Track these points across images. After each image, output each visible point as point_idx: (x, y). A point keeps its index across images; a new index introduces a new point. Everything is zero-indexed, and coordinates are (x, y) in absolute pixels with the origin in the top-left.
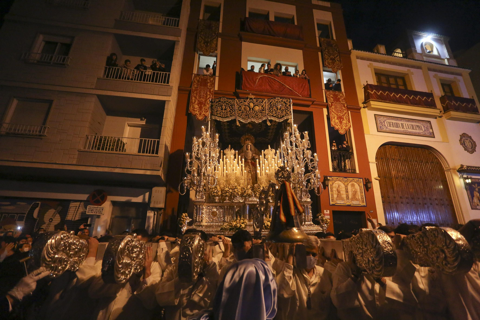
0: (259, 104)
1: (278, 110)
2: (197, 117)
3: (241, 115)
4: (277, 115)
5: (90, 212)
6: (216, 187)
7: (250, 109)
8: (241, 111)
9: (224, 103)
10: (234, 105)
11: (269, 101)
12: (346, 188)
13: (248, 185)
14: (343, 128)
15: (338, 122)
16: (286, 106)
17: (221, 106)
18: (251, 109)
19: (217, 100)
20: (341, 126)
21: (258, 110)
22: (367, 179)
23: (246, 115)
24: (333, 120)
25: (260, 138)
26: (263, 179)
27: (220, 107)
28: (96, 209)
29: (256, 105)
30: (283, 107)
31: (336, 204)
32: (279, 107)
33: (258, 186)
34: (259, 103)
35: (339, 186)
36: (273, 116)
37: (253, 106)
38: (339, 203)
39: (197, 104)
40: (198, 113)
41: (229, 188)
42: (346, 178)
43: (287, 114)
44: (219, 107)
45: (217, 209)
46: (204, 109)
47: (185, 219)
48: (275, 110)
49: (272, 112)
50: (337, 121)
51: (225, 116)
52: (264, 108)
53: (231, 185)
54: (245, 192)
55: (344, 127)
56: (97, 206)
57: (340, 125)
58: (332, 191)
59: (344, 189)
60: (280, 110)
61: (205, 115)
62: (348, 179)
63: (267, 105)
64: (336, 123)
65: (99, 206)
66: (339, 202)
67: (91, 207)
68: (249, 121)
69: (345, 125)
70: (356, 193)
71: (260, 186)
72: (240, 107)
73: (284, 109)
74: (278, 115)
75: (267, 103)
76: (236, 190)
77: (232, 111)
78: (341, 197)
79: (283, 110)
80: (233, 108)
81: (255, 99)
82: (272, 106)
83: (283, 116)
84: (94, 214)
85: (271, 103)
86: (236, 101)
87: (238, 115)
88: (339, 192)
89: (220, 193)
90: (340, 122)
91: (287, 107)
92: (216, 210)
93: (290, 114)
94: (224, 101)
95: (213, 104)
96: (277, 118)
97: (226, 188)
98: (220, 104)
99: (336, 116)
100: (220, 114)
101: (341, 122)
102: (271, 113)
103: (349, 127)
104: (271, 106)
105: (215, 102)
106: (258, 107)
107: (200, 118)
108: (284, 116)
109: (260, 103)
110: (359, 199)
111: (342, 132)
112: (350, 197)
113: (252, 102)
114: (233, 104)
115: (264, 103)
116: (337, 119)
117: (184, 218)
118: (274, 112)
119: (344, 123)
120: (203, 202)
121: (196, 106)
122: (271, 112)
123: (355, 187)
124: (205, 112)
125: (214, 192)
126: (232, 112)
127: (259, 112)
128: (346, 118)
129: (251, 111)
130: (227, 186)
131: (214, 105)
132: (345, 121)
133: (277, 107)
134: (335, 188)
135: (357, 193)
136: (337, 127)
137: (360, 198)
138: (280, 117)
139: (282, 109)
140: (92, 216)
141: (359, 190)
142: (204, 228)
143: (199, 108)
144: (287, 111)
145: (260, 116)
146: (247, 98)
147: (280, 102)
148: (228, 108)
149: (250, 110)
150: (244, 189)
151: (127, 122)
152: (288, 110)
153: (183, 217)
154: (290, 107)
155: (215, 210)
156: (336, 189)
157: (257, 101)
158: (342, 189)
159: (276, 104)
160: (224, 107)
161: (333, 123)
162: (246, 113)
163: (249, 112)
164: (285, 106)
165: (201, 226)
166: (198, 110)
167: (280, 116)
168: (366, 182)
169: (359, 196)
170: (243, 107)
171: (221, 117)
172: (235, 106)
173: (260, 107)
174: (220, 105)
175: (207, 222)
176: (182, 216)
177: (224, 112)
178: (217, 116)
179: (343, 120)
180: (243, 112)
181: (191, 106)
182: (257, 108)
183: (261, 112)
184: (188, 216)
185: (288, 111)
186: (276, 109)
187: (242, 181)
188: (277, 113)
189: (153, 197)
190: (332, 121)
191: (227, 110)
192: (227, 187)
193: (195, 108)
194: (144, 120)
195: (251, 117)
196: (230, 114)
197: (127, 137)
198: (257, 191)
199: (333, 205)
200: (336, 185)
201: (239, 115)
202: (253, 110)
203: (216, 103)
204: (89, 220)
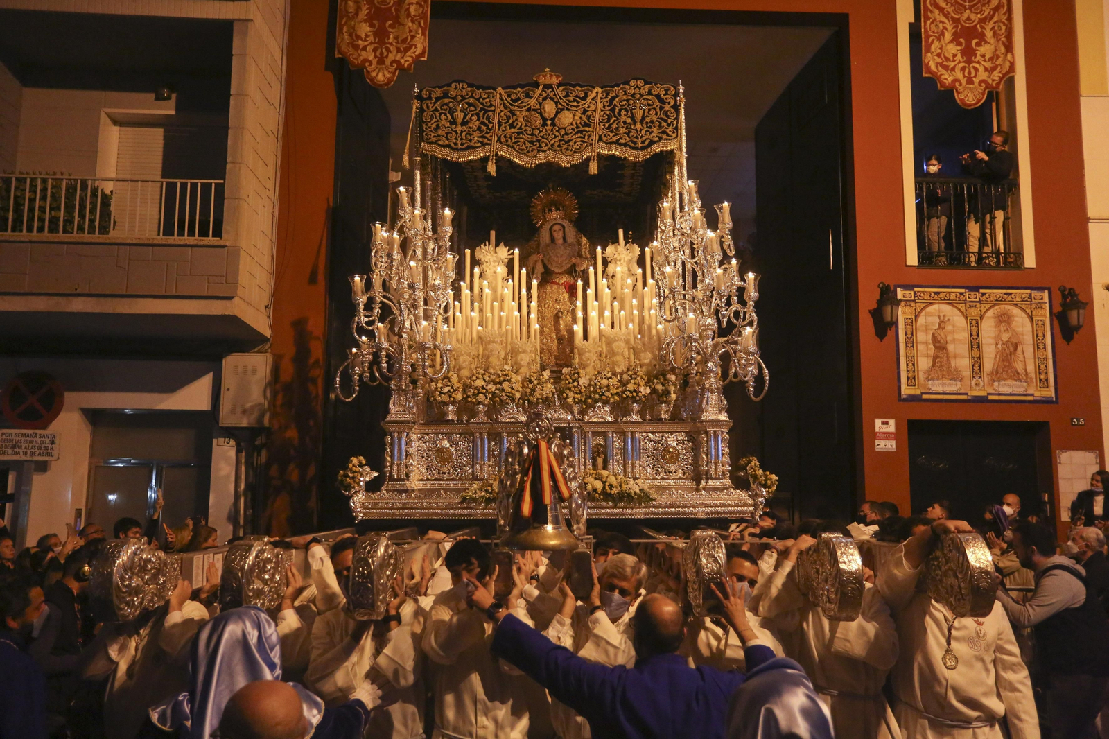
0: (575, 104)
1: (635, 123)
2: (368, 72)
3: (515, 143)
4: (632, 141)
5: (10, 452)
6: (447, 378)
7: (545, 120)
8: (514, 128)
9: (461, 101)
10: (493, 108)
11: (608, 94)
12: (974, 329)
13: (543, 368)
14: (976, 80)
15: (955, 56)
16: (661, 108)
17: (452, 111)
18: (549, 122)
19: (439, 92)
20: (970, 73)
21: (572, 124)
22: (1070, 293)
23: (531, 142)
24: (935, 46)
25: (595, 192)
26: (590, 352)
27: (448, 115)
28: (31, 442)
29: (562, 110)
30: (653, 112)
31: (924, 396)
32: (638, 114)
33: (574, 374)
34: (574, 100)
35: (942, 322)
36: (617, 143)
37: (554, 111)
38: (939, 389)
39: (365, 21)
40: (371, 57)
41: (487, 379)
42: (976, 289)
43: (665, 136)
44: (445, 114)
45: (452, 443)
46: (396, 38)
47: (359, 472)
48: (625, 123)
49: (617, 129)
50: (952, 49)
51: (462, 144)
52: (589, 118)
53: (492, 371)
54: (533, 390)
55: (983, 75)
56: (30, 432)
57: (963, 69)
58: (911, 343)
59: (963, 335)
60: (641, 122)
61: (398, 62)
62: (984, 294)
63: (600, 106)
64: (947, 59)
65: (39, 431)
66: (941, 387)
67: (11, 434)
68: (541, 159)
69: (988, 65)
70: (1016, 349)
71: (578, 373)
72: (513, 114)
73: (655, 118)
74: (635, 140)
75: (599, 101)
76: (506, 386)
77: (484, 128)
78: (949, 367)
79: (652, 122)
80: (488, 118)
81: (561, 88)
82: (617, 110)
83: (652, 143)
84: (24, 458)
85: (613, 98)
86: (500, 94)
87: (507, 141)
88: (940, 346)
89: (459, 397)
90: (963, 53)
91: (666, 113)
92: (448, 445)
93: (674, 135)
94: (462, 96)
95: (425, 107)
96: (633, 148)
97: (478, 381)
98: (446, 104)
99: (949, 28)
100: (448, 139)
101: (969, 54)
102: (611, 135)
103: (1005, 71)
104: (613, 110)
105: (430, 98)
106: (571, 116)
107: (380, 77)
108: (656, 142)
109: (578, 102)
110: (1027, 374)
111: (970, 97)
112: (988, 365)
113: (552, 99)
114: (491, 105)
115: (589, 99)
116: (951, 42)
117: (355, 472)
118: (622, 131)
119: (983, 56)
120: (408, 422)
121: (364, 29)
122: (612, 132)
123: (1014, 324)
124: (399, 50)
125: (441, 393)
126: (487, 133)
127: (573, 129)
128: (995, 34)
129: (549, 128)
130: (478, 373)
131: (428, 107)
132: (987, 46)
133: (632, 113)
134: (927, 333)
135: (1019, 349)
136: (947, 78)
137: (1031, 368)
138: (640, 145)
139: (648, 120)
140: (18, 466)
141: (1028, 338)
142: (415, 499)
143: (376, 34)
144: (664, 124)
145: (575, 143)
146: (537, 85)
147: (641, 96)
148: (475, 118)
149: (544, 124)
150: (531, 381)
151: (108, 110)
152: (669, 121)
153: (354, 468)
154: (678, 112)
155: (446, 444)
156: (930, 337)
157: (567, 95)
158: (956, 336)
159: (629, 105)
160: (459, 116)
161: (931, 61)
162: (532, 134)
163: (540, 132)
164: (658, 110)
165: (406, 491)
166: (371, 43)
167: (643, 142)
168: (1064, 305)
169: (1027, 360)
170: (521, 115)
171: (449, 146)
172: (494, 111)
173: (578, 114)
174: (445, 107)
175: (422, 480)
176: (350, 465)
177: (462, 132)
178: (439, 145)
179: (982, 39)
180: (522, 133)
181: (345, 29)
182: (567, 118)
183: (581, 132)
184: (366, 465)
185: (669, 125)
186: (629, 120)
187: (524, 359)
188: (634, 133)
189: (228, 389)
190: (928, 50)
191: (470, 125)
192: (480, 376)
193: (359, 38)
194: (169, 98)
195: (545, 149)
196: (481, 140)
197: (113, 176)
198: (570, 389)
199: (913, 399)
200: (930, 319)
201: (509, 142)
202: (553, 124)
203: (435, 103)
204: (11, 478)
